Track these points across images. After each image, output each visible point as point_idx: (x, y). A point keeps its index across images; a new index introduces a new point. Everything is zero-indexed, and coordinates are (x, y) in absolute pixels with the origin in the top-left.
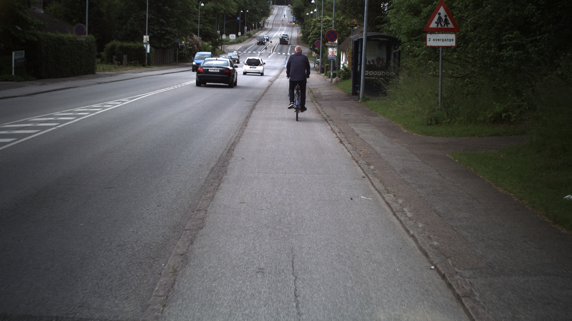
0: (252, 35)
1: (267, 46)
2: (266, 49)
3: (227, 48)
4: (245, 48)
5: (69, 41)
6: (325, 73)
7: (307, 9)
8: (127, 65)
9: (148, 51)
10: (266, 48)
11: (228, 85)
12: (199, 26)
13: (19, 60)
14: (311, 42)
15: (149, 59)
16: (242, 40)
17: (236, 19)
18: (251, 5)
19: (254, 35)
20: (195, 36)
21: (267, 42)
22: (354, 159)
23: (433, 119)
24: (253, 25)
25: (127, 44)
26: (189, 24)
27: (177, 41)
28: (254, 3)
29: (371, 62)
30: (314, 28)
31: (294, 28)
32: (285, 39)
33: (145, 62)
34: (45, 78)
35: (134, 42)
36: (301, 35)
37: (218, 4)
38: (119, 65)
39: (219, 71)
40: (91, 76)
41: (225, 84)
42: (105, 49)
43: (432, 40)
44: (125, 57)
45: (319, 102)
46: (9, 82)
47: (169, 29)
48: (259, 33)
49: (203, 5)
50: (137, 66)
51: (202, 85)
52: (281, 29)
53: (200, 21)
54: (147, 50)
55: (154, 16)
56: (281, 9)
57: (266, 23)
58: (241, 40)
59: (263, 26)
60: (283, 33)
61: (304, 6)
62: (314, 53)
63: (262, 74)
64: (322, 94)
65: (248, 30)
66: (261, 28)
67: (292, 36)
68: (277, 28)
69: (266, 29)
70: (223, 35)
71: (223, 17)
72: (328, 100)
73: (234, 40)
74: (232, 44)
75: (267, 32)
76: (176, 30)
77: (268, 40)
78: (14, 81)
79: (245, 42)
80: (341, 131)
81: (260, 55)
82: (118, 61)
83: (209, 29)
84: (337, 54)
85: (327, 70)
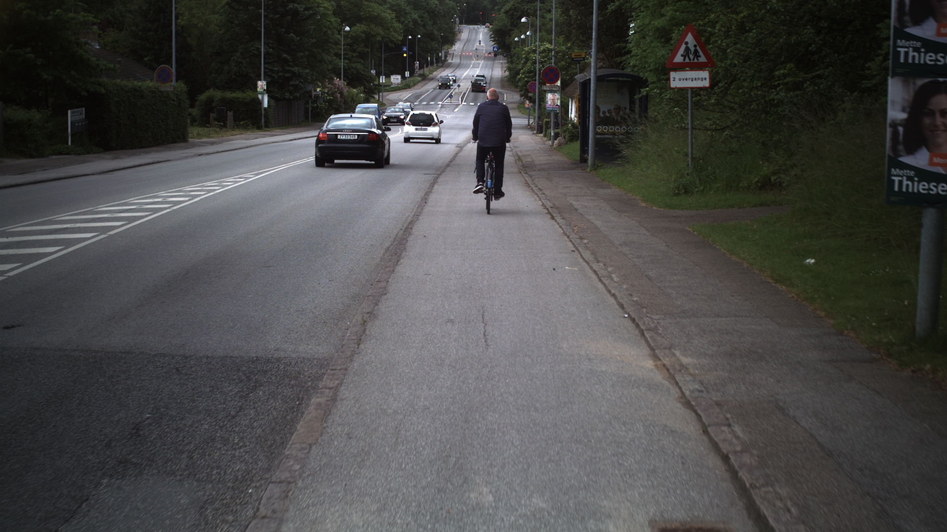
0: (428, 76)
1: (452, 93)
2: (450, 98)
3: (387, 97)
4: (417, 97)
5: (150, 91)
6: (544, 133)
7: (516, 31)
8: (234, 127)
9: (266, 104)
10: (451, 96)
11: (373, 162)
12: (342, 64)
13: (78, 123)
14: (522, 85)
15: (266, 117)
16: (412, 84)
17: (401, 50)
18: (424, 26)
19: (431, 76)
20: (337, 81)
21: (454, 84)
22: (566, 235)
23: (681, 187)
24: (429, 58)
25: (231, 94)
26: (328, 60)
27: (310, 87)
28: (430, 23)
29: (607, 112)
30: (525, 63)
31: (496, 62)
32: (481, 83)
33: (261, 122)
34: (116, 149)
35: (243, 92)
36: (507, 73)
37: (372, 26)
38: (221, 127)
39: (356, 138)
40: (182, 144)
41: (368, 162)
42: (197, 103)
43: (677, 80)
44: (230, 114)
45: (529, 173)
46: (61, 156)
47: (296, 69)
48: (439, 72)
49: (347, 29)
50: (249, 129)
51: (326, 164)
52: (474, 64)
53: (344, 55)
54: (263, 104)
55: (273, 48)
56: (474, 31)
57: (450, 54)
58: (410, 83)
59: (446, 60)
60: (478, 72)
61: (511, 26)
62: (527, 102)
63: (438, 141)
64: (536, 163)
65: (421, 67)
66: (442, 63)
67: (492, 76)
68: (468, 62)
69: (449, 66)
70: (381, 77)
71: (381, 47)
72: (543, 170)
73: (398, 84)
74: (395, 90)
75: (453, 70)
76: (307, 71)
77: (455, 81)
78: (71, 155)
79: (416, 86)
80: (554, 205)
81: (441, 107)
82: (219, 122)
83: (358, 67)
84: (561, 102)
85: (548, 128)
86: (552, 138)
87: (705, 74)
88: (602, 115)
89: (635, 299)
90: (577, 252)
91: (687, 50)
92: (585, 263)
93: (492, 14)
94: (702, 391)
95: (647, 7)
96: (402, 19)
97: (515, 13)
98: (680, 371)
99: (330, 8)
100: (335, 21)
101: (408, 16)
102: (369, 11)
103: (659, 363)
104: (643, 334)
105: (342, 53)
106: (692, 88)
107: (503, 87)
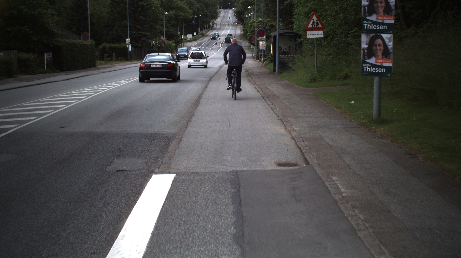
0: (205, 34)
1: (216, 42)
2: (216, 44)
3: (186, 45)
4: (201, 44)
5: (80, 44)
6: (259, 60)
7: (246, 12)
8: (116, 60)
9: (130, 49)
11: (171, 79)
12: (164, 29)
13: (49, 59)
14: (249, 38)
15: (130, 55)
17: (192, 22)
18: (202, 10)
19: (206, 34)
20: (162, 38)
21: (218, 37)
23: (312, 79)
24: (205, 26)
25: (114, 45)
26: (158, 28)
27: (150, 41)
28: (205, 9)
29: (285, 49)
30: (251, 27)
31: (237, 27)
33: (128, 57)
34: (66, 71)
35: (120, 44)
36: (243, 32)
37: (178, 11)
38: (110, 60)
39: (161, 66)
41: (168, 79)
42: (99, 49)
43: (310, 35)
44: (114, 54)
45: (251, 76)
46: (43, 74)
47: (143, 33)
48: (210, 32)
49: (166, 13)
50: (123, 61)
52: (227, 28)
55: (133, 23)
56: (227, 12)
57: (215, 24)
58: (197, 38)
59: (213, 27)
60: (228, 32)
61: (244, 10)
62: (252, 46)
64: (254, 72)
65: (201, 30)
66: (211, 28)
67: (236, 34)
68: (224, 27)
69: (215, 29)
70: (183, 35)
71: (182, 21)
72: (257, 75)
73: (191, 39)
74: (189, 42)
75: (217, 31)
76: (149, 33)
77: (218, 36)
78: (46, 73)
79: (199, 39)
80: (259, 87)
81: (212, 49)
82: (109, 58)
83: (172, 31)
84: (266, 46)
85: (261, 57)
86: (262, 62)
87: (321, 32)
88: (282, 51)
89: (283, 114)
90: (266, 102)
91: (314, 22)
92: (268, 105)
93: (235, 4)
94: (298, 135)
95: (301, 3)
96: (192, 8)
97: (246, 4)
98: (293, 131)
99: (159, 4)
100: (161, 10)
101: (195, 6)
102: (176, 5)
103: (287, 130)
104: (283, 123)
105: (164, 24)
106: (316, 38)
107: (241, 39)
